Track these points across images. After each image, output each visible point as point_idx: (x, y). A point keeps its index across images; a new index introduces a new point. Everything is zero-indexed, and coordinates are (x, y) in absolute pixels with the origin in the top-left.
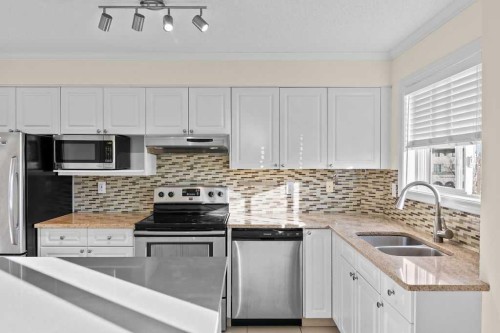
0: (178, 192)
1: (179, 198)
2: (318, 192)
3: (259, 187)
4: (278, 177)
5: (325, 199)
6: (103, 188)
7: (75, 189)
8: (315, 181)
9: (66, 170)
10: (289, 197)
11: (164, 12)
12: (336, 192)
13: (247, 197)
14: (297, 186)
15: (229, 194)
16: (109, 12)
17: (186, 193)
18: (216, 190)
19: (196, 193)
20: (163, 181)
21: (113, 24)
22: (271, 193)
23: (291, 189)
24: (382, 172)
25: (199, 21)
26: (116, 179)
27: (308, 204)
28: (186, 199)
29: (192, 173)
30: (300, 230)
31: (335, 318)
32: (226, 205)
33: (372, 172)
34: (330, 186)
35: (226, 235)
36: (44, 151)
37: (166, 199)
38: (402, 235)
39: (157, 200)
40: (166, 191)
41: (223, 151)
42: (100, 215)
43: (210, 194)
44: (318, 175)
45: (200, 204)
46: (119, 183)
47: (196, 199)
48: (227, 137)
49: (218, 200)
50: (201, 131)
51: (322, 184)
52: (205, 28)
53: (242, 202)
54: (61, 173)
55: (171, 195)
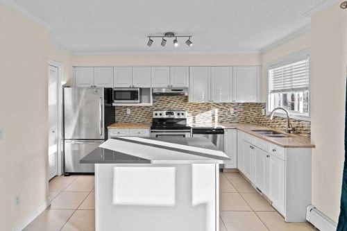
0: (164, 113)
1: (165, 116)
2: (226, 113)
3: (200, 111)
4: (207, 107)
5: (230, 116)
6: (129, 112)
7: (117, 112)
8: (225, 108)
10: (213, 115)
12: (235, 113)
13: (194, 115)
14: (217, 111)
15: (187, 114)
17: (167, 114)
18: (181, 112)
19: (172, 113)
20: (156, 108)
22: (205, 114)
23: (214, 112)
24: (257, 104)
25: (189, 42)
26: (135, 107)
27: (222, 118)
28: (168, 117)
29: (169, 105)
30: (223, 129)
32: (185, 119)
33: (252, 104)
34: (232, 110)
35: (190, 132)
37: (159, 116)
38: (270, 131)
39: (154, 117)
40: (159, 112)
42: (128, 123)
43: (178, 114)
44: (226, 105)
45: (173, 119)
46: (136, 109)
47: (172, 116)
48: (187, 89)
49: (181, 117)
50: (176, 86)
51: (228, 110)
52: (191, 45)
53: (192, 118)
55: (161, 114)
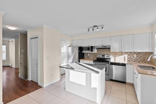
0: (101, 56)
2: (132, 57)
3: (118, 55)
4: (122, 53)
5: (134, 58)
6: (89, 55)
7: (85, 55)
8: (131, 54)
9: (84, 52)
10: (125, 58)
11: (97, 27)
12: (137, 57)
13: (115, 57)
14: (126, 56)
15: (111, 57)
16: (89, 29)
17: (102, 56)
19: (104, 56)
21: (90, 31)
22: (120, 57)
23: (125, 56)
24: (151, 53)
25: (102, 28)
26: (91, 53)
27: (129, 59)
28: (102, 57)
29: (104, 53)
30: (125, 64)
31: (134, 83)
32: (110, 59)
33: (147, 53)
34: (135, 56)
35: (109, 64)
36: (81, 49)
37: (99, 57)
38: (151, 67)
39: (97, 57)
40: (99, 55)
41: (109, 48)
42: (88, 59)
43: (107, 56)
44: (132, 53)
45: (105, 58)
47: (104, 57)
48: (110, 46)
49: (108, 57)
51: (133, 55)
52: (103, 29)
53: (114, 58)
54: (83, 52)
55: (100, 56)
